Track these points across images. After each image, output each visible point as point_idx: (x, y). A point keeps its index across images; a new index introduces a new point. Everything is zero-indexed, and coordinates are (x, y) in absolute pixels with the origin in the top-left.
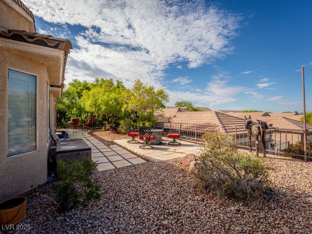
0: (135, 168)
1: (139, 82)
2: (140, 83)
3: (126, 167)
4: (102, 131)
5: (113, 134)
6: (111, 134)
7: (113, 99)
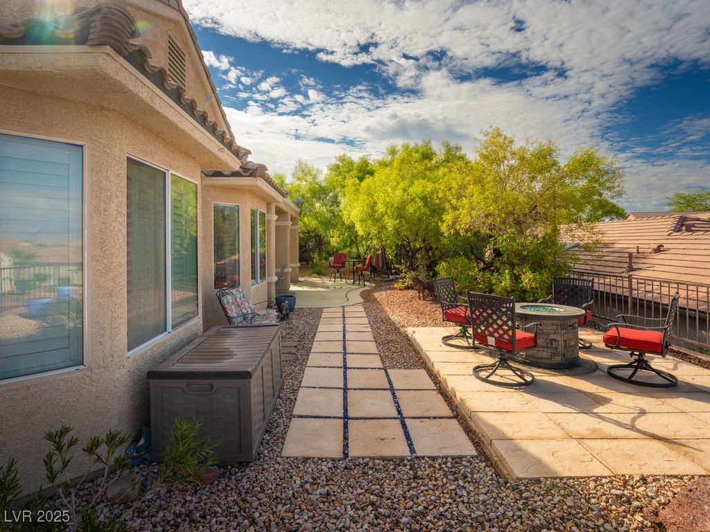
0: (416, 477)
1: (500, 135)
2: (501, 140)
3: (384, 459)
4: (396, 288)
5: (422, 302)
6: (415, 303)
7: (417, 199)
